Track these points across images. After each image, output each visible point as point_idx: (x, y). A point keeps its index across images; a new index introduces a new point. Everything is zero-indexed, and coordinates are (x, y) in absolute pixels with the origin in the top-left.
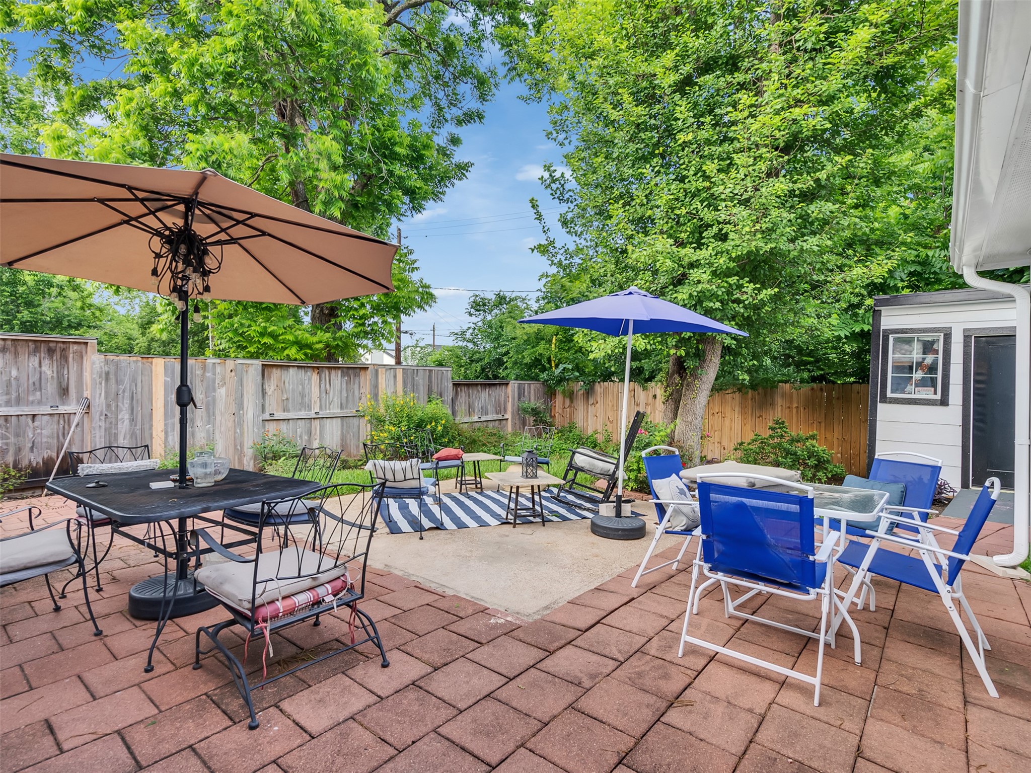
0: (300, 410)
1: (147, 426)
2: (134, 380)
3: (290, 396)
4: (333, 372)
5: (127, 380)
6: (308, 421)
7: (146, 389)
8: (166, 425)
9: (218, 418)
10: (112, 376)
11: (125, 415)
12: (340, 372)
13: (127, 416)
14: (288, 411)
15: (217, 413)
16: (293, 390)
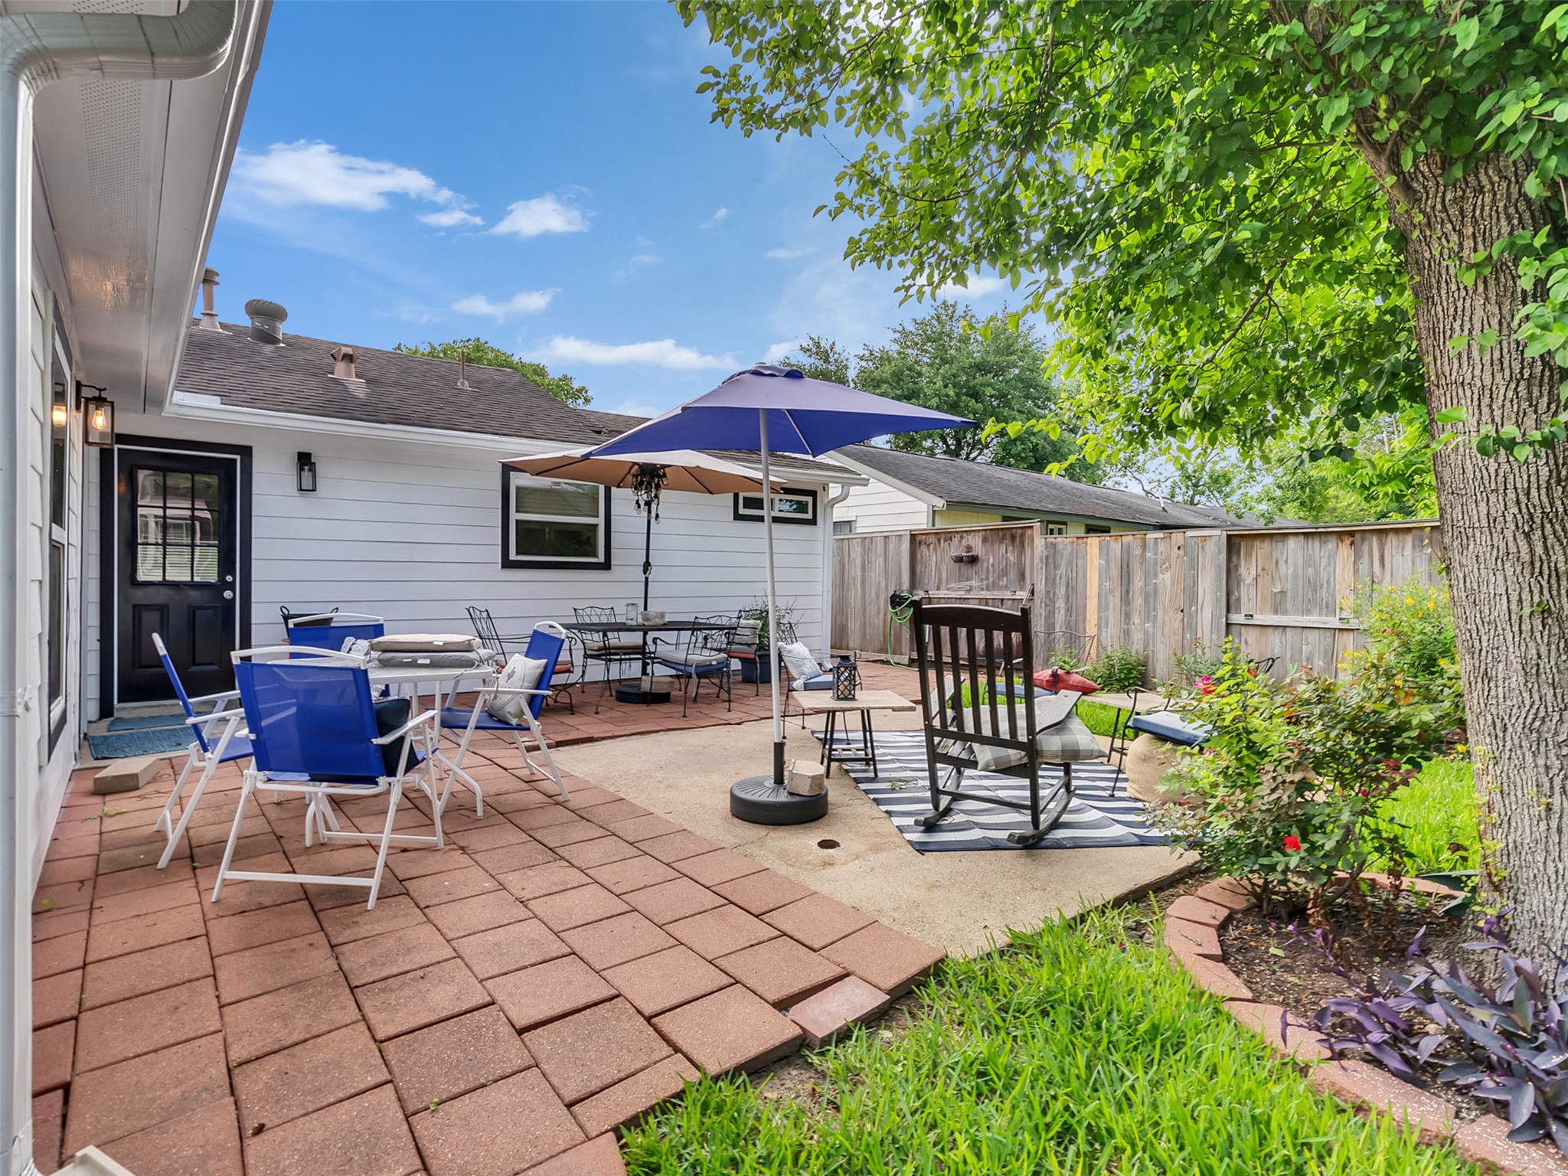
0: (1308, 612)
1: (1081, 618)
2: (1070, 564)
3: (1289, 586)
4: (1392, 540)
5: (1063, 564)
6: (1329, 634)
7: (1080, 574)
8: (1099, 618)
9: (1160, 616)
10: (1051, 561)
11: (1061, 604)
12: (1409, 539)
13: (1063, 605)
14: (1285, 613)
15: (1160, 608)
16: (1295, 576)
